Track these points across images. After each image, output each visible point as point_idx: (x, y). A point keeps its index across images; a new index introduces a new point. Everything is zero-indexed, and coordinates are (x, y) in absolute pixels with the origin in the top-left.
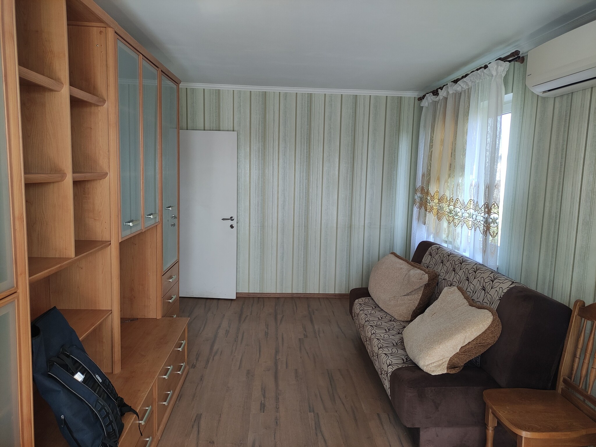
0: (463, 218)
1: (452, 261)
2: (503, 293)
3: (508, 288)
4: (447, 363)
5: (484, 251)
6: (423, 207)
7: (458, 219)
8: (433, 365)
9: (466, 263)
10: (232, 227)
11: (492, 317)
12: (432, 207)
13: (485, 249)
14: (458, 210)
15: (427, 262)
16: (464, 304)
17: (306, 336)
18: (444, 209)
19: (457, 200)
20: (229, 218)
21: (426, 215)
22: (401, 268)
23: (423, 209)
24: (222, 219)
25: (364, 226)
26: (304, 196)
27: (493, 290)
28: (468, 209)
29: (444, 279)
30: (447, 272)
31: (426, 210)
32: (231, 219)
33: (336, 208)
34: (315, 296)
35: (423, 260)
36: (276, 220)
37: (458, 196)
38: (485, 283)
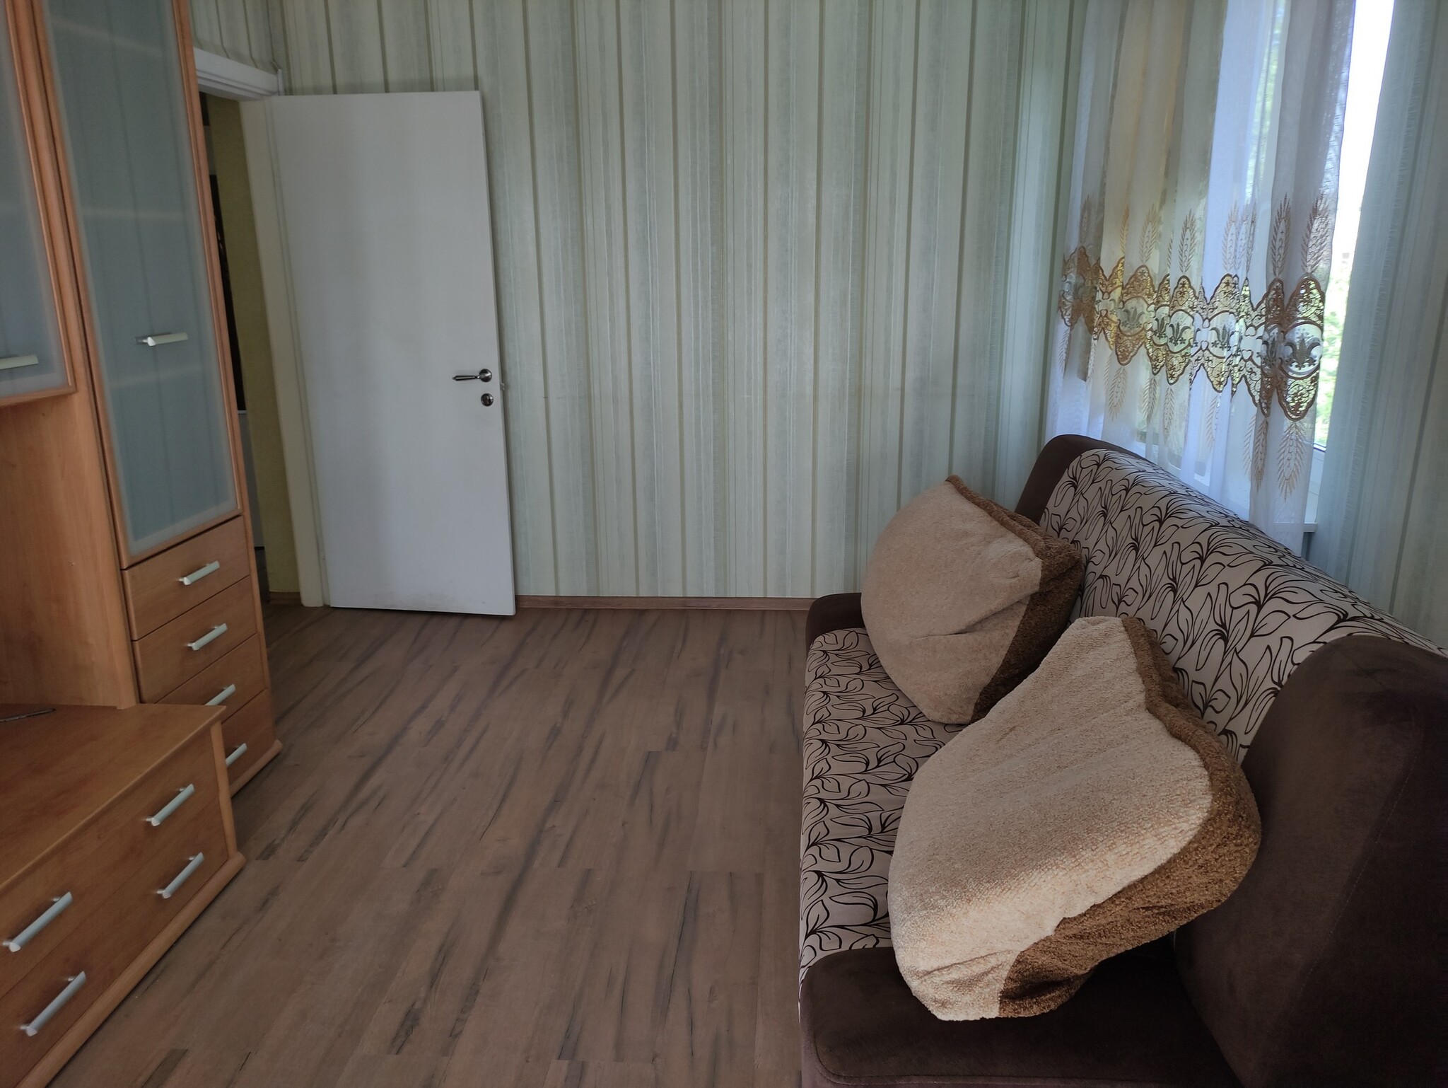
0: (1199, 348)
1: (1133, 509)
2: (1294, 664)
3: (1314, 642)
4: (1005, 974)
5: (1259, 474)
6: (1082, 319)
7: (1183, 353)
8: (947, 978)
9: (1176, 521)
10: (486, 400)
11: (1207, 801)
12: (1106, 316)
13: (1260, 464)
14: (1187, 321)
15: (1062, 510)
16: (1129, 697)
17: (672, 744)
18: (1143, 320)
19: (1184, 282)
20: (477, 374)
21: (1088, 345)
22: (966, 534)
23: (1081, 327)
24: (455, 378)
25: (903, 389)
26: (710, 298)
27: (1258, 645)
28: (1216, 312)
29: (1102, 577)
30: (1113, 553)
31: (1091, 330)
32: (484, 376)
33: (809, 335)
34: (754, 607)
35: (1050, 504)
36: (624, 377)
37: (1184, 269)
38: (1229, 609)
